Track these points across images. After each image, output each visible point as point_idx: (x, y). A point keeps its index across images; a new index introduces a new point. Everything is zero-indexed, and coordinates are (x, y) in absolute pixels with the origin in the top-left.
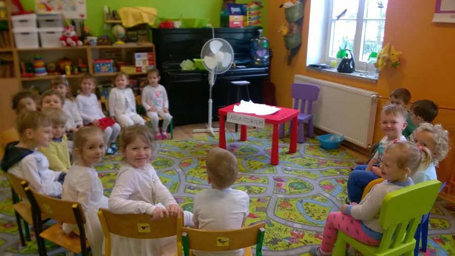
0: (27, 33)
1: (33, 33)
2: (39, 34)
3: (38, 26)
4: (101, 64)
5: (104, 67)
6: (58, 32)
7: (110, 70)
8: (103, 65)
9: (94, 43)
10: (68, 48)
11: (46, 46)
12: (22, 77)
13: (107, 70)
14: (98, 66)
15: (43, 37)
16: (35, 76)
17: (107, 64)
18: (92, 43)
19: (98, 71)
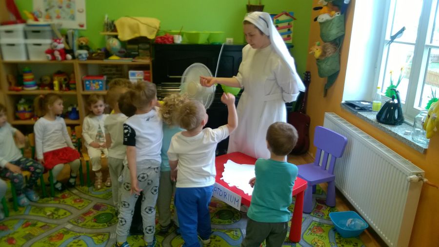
0: (13, 45)
1: (19, 45)
2: (26, 45)
3: (26, 36)
4: (92, 82)
5: (94, 85)
6: (45, 45)
7: (101, 89)
8: (94, 83)
9: (83, 58)
10: (54, 62)
11: (34, 59)
12: (10, 90)
13: (98, 87)
14: (87, 83)
15: (31, 48)
16: (23, 90)
17: (99, 81)
18: (80, 57)
19: (88, 89)
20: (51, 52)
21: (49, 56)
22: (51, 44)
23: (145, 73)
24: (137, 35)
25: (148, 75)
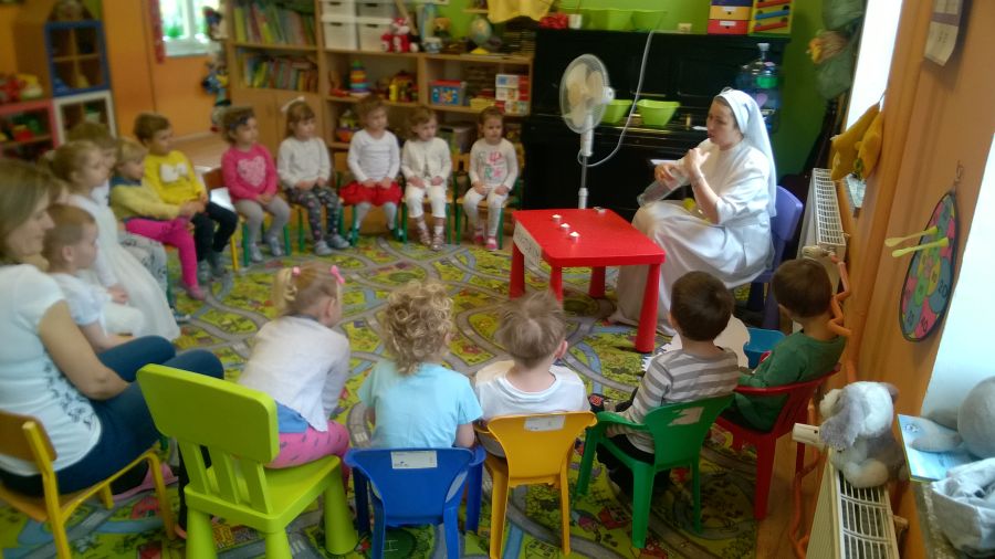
0: (339, 24)
1: (347, 24)
2: (357, 26)
3: (358, 13)
4: (442, 89)
5: (445, 95)
6: (383, 26)
7: (454, 102)
8: (446, 91)
9: (432, 49)
10: (391, 54)
11: (367, 48)
12: (332, 94)
13: (450, 100)
14: (436, 90)
15: (364, 30)
16: (348, 95)
17: (451, 89)
18: (428, 48)
19: (437, 100)
20: (389, 38)
21: (386, 44)
22: (390, 26)
23: (522, 79)
24: (515, 14)
25: (524, 82)
